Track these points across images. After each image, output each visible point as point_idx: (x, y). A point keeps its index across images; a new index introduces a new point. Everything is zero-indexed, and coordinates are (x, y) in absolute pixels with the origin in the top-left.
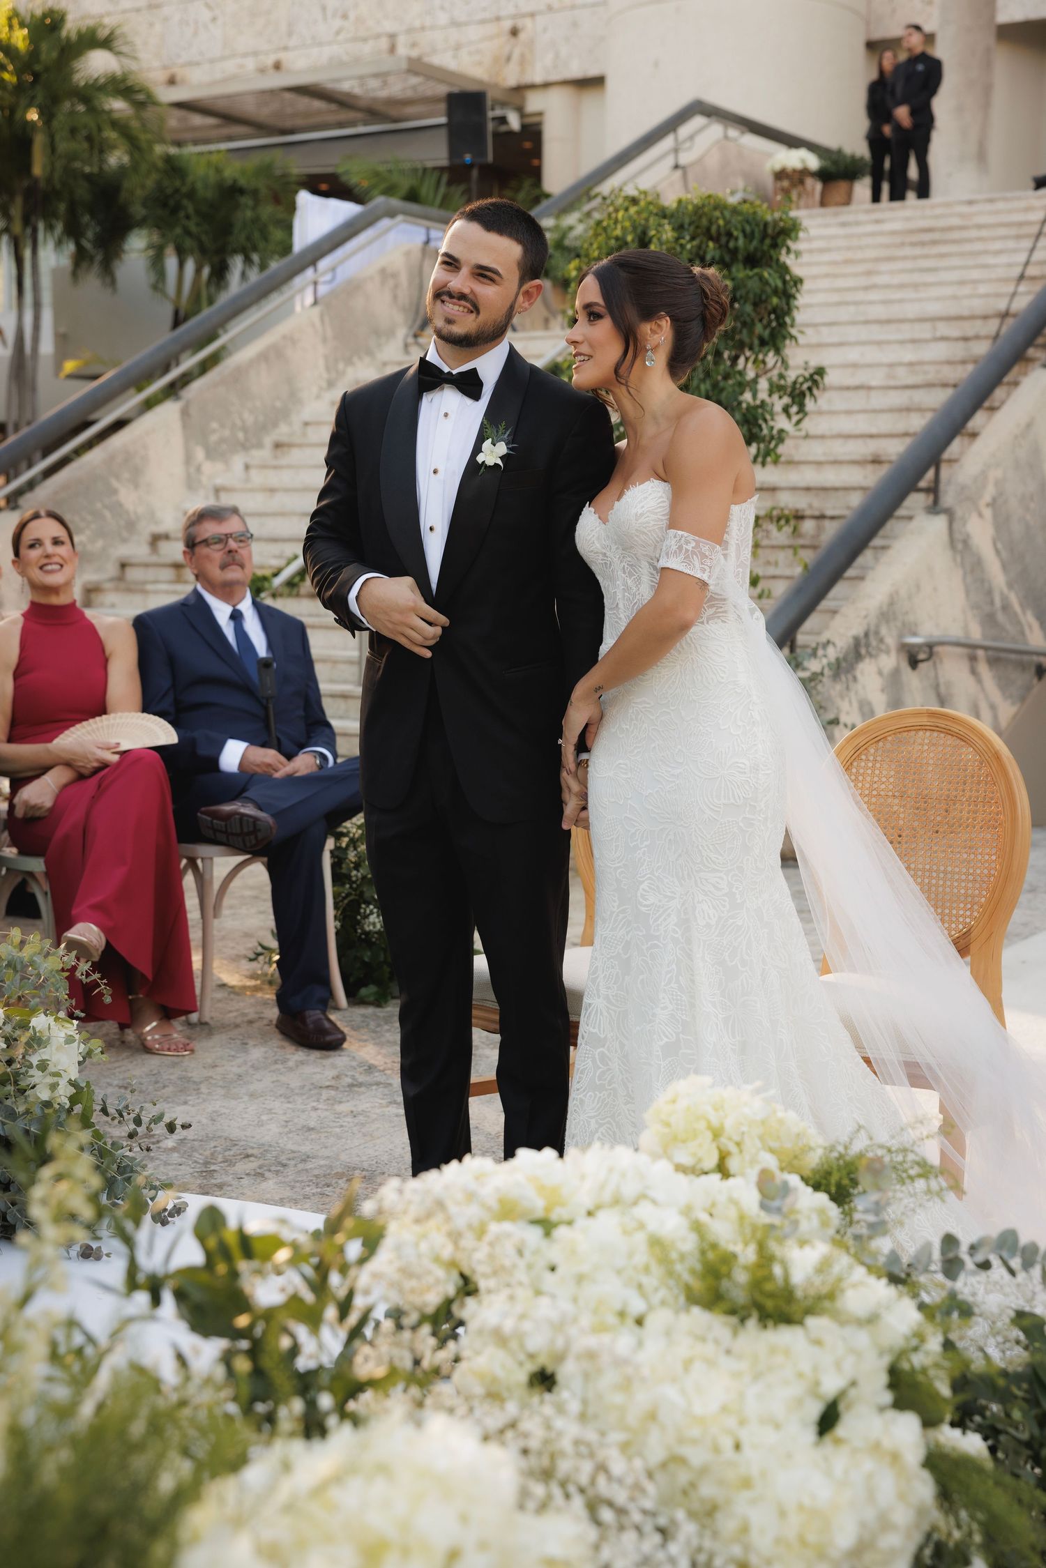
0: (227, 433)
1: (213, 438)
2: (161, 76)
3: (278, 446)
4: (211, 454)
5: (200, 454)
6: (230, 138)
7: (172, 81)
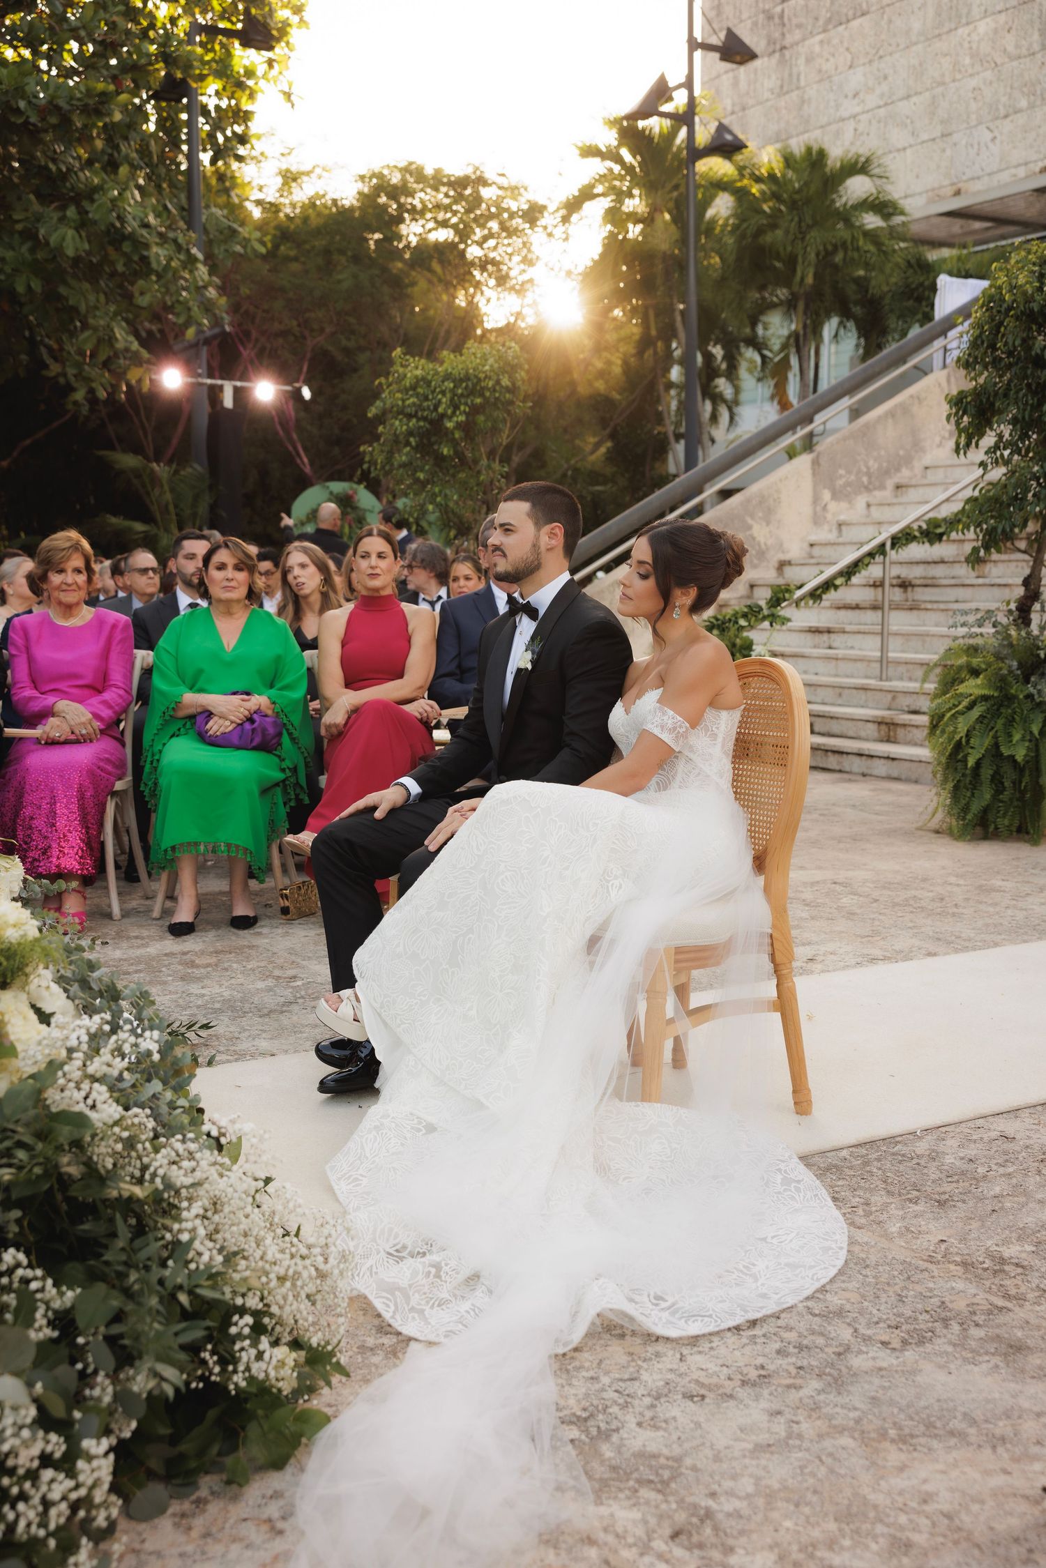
0: (853, 477)
1: (840, 482)
2: (949, 191)
3: (898, 487)
4: (836, 496)
5: (826, 495)
6: (1003, 237)
7: (958, 193)
